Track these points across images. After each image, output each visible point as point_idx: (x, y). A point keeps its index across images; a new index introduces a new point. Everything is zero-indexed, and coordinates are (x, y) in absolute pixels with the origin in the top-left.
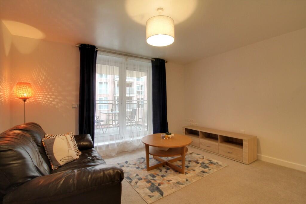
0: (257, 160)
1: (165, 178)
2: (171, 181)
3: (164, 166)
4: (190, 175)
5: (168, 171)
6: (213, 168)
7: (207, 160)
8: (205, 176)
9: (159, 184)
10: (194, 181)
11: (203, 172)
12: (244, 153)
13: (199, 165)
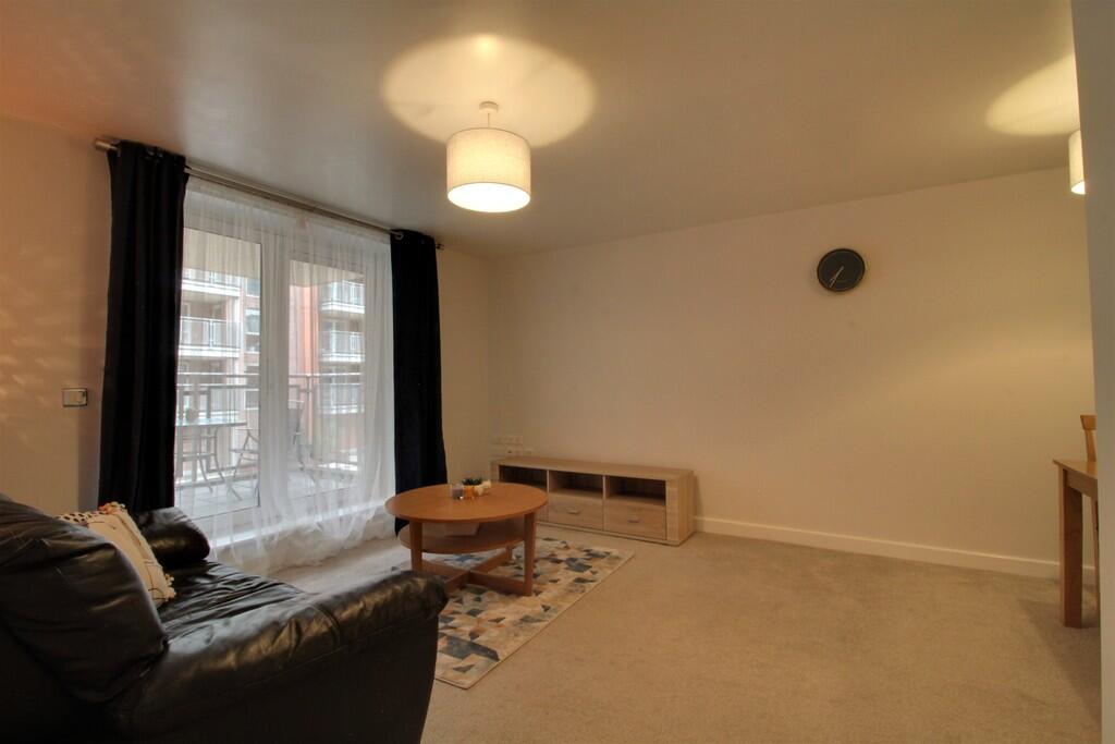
0: (693, 533)
1: (482, 616)
2: (502, 619)
3: (462, 587)
4: (550, 595)
5: (481, 596)
6: (601, 568)
7: (579, 549)
8: (588, 590)
9: (473, 635)
10: (566, 606)
11: (579, 580)
12: (668, 517)
13: (563, 565)
